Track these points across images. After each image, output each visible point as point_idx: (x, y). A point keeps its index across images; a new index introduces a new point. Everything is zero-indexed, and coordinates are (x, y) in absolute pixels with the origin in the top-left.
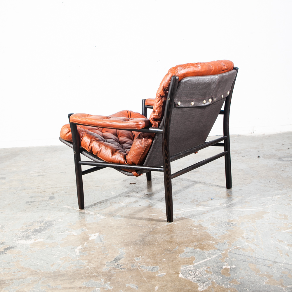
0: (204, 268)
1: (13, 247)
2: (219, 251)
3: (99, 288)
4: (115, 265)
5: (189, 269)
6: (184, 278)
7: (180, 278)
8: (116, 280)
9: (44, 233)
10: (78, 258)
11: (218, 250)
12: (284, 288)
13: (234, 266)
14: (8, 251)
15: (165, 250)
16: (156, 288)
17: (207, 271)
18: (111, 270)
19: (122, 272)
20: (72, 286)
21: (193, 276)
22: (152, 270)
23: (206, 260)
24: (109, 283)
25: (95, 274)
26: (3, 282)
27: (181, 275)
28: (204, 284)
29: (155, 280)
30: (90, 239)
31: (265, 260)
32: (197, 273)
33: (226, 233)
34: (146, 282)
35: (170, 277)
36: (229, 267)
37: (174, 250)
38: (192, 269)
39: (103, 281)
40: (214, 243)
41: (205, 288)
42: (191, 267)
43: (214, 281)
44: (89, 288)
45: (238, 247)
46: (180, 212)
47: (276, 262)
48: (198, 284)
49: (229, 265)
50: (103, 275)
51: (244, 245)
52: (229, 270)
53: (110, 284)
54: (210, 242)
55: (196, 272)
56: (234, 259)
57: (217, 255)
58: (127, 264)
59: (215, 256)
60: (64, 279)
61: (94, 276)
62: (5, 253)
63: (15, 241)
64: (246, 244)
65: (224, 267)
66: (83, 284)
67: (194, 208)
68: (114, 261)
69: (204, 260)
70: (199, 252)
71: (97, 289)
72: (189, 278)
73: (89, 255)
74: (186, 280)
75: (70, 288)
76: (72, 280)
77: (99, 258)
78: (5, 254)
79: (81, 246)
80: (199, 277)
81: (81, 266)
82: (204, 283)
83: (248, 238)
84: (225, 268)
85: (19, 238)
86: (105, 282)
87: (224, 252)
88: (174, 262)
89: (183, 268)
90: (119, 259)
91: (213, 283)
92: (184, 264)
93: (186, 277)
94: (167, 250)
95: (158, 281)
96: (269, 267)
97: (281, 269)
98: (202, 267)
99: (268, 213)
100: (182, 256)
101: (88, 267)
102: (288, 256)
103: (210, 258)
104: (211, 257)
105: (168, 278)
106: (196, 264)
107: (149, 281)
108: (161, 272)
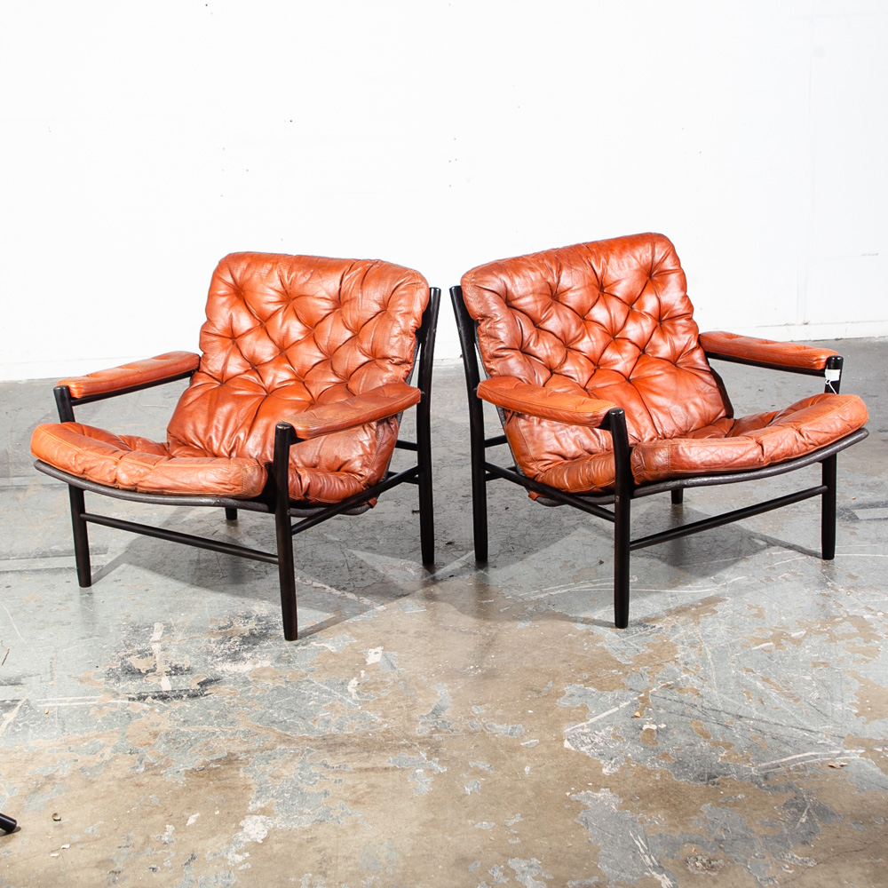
0: (607, 729)
1: (216, 680)
2: (632, 693)
3: (422, 771)
4: (436, 722)
5: (581, 730)
6: (573, 749)
7: (567, 749)
8: (448, 754)
9: (265, 645)
10: (360, 707)
11: (631, 689)
12: (753, 769)
13: (663, 726)
14: (210, 689)
15: (527, 689)
16: (526, 769)
17: (614, 735)
18: (432, 732)
19: (454, 737)
20: (369, 765)
21: (590, 746)
22: (511, 734)
23: (610, 712)
24: (437, 759)
25: (404, 742)
26: (235, 757)
27: (567, 744)
28: (613, 762)
29: (523, 755)
30: (370, 661)
31: (720, 711)
32: (596, 741)
33: (642, 650)
34: (505, 759)
35: (548, 747)
36: (654, 727)
37: (546, 689)
38: (586, 731)
39: (424, 755)
40: (621, 673)
41: (615, 770)
42: (583, 727)
43: (629, 755)
44: (403, 770)
45: (669, 683)
46: (542, 596)
47: (741, 717)
48: (602, 762)
49: (654, 723)
50: (420, 743)
51: (679, 679)
52: (656, 733)
53: (439, 762)
54: (614, 671)
55: (594, 738)
56: (662, 711)
57: (629, 702)
58: (461, 719)
59: (626, 704)
60: (348, 751)
61: (405, 746)
62: (205, 693)
63: (212, 665)
64: (684, 676)
65: (645, 727)
66: (389, 762)
67: (570, 587)
68: (433, 713)
69: (607, 713)
70: (594, 695)
71: (417, 771)
72: (583, 749)
73: (379, 699)
74: (578, 754)
75: (367, 770)
76: (366, 754)
77: (402, 707)
78: (206, 695)
79: (355, 678)
80: (602, 748)
81: (373, 725)
82: (611, 759)
83: (686, 664)
84: (648, 730)
85: (217, 657)
86: (429, 759)
87: (642, 695)
88: (550, 715)
89: (569, 730)
90: (442, 709)
91: (628, 760)
92: (569, 721)
93: (576, 747)
94: (531, 689)
95: (528, 756)
96: (727, 727)
97: (749, 731)
98: (604, 726)
99: (725, 600)
100: (562, 703)
101: (386, 726)
102: (762, 703)
103: (617, 709)
104: (617, 705)
105: (545, 750)
106: (592, 721)
107: (511, 757)
108: (531, 738)
